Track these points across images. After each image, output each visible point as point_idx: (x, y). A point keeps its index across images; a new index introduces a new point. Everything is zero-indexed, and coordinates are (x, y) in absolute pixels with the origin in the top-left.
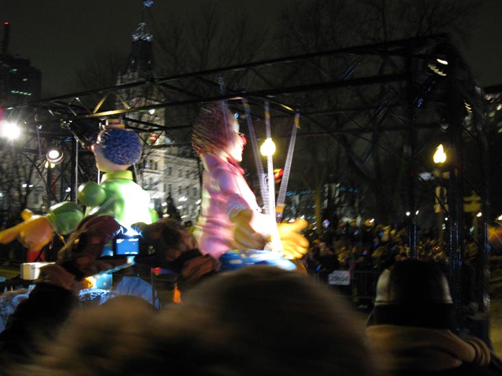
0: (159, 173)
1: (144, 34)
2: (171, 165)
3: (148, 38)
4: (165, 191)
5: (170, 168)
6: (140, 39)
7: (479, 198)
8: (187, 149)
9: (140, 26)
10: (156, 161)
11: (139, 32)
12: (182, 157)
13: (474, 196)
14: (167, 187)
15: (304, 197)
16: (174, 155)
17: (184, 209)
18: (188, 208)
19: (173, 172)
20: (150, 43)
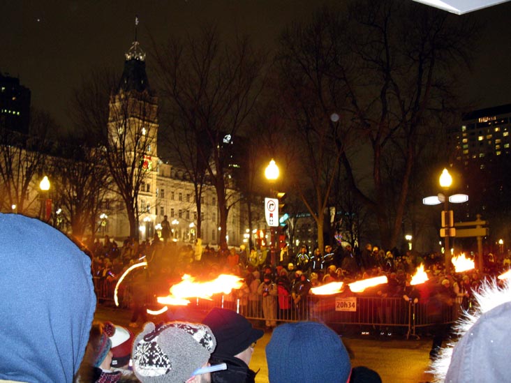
0: (151, 196)
1: (138, 53)
2: (164, 187)
3: (141, 57)
4: (156, 214)
5: (162, 190)
6: (133, 58)
7: (484, 223)
8: (179, 170)
9: (132, 45)
10: (148, 182)
11: (132, 51)
12: (175, 179)
13: (478, 220)
14: (159, 210)
15: (298, 220)
16: (166, 177)
17: (176, 232)
18: (180, 231)
19: (165, 195)
20: (143, 63)
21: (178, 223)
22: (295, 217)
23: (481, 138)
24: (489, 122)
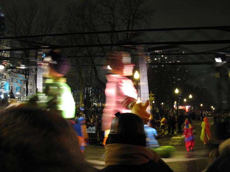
0: (6, 81)
2: (12, 77)
3: (2, 15)
4: (9, 89)
10: (5, 75)
12: (18, 73)
14: (10, 88)
16: (14, 72)
17: (18, 98)
18: (20, 98)
19: (13, 80)
20: (3, 18)
21: (19, 94)
22: (74, 92)
23: (156, 59)
24: (159, 52)
